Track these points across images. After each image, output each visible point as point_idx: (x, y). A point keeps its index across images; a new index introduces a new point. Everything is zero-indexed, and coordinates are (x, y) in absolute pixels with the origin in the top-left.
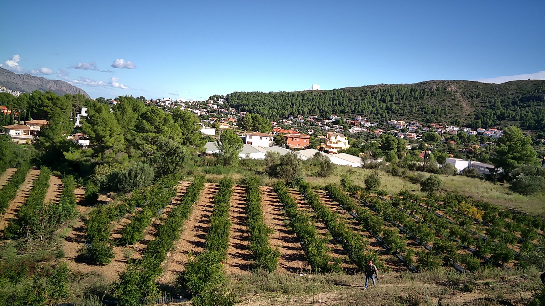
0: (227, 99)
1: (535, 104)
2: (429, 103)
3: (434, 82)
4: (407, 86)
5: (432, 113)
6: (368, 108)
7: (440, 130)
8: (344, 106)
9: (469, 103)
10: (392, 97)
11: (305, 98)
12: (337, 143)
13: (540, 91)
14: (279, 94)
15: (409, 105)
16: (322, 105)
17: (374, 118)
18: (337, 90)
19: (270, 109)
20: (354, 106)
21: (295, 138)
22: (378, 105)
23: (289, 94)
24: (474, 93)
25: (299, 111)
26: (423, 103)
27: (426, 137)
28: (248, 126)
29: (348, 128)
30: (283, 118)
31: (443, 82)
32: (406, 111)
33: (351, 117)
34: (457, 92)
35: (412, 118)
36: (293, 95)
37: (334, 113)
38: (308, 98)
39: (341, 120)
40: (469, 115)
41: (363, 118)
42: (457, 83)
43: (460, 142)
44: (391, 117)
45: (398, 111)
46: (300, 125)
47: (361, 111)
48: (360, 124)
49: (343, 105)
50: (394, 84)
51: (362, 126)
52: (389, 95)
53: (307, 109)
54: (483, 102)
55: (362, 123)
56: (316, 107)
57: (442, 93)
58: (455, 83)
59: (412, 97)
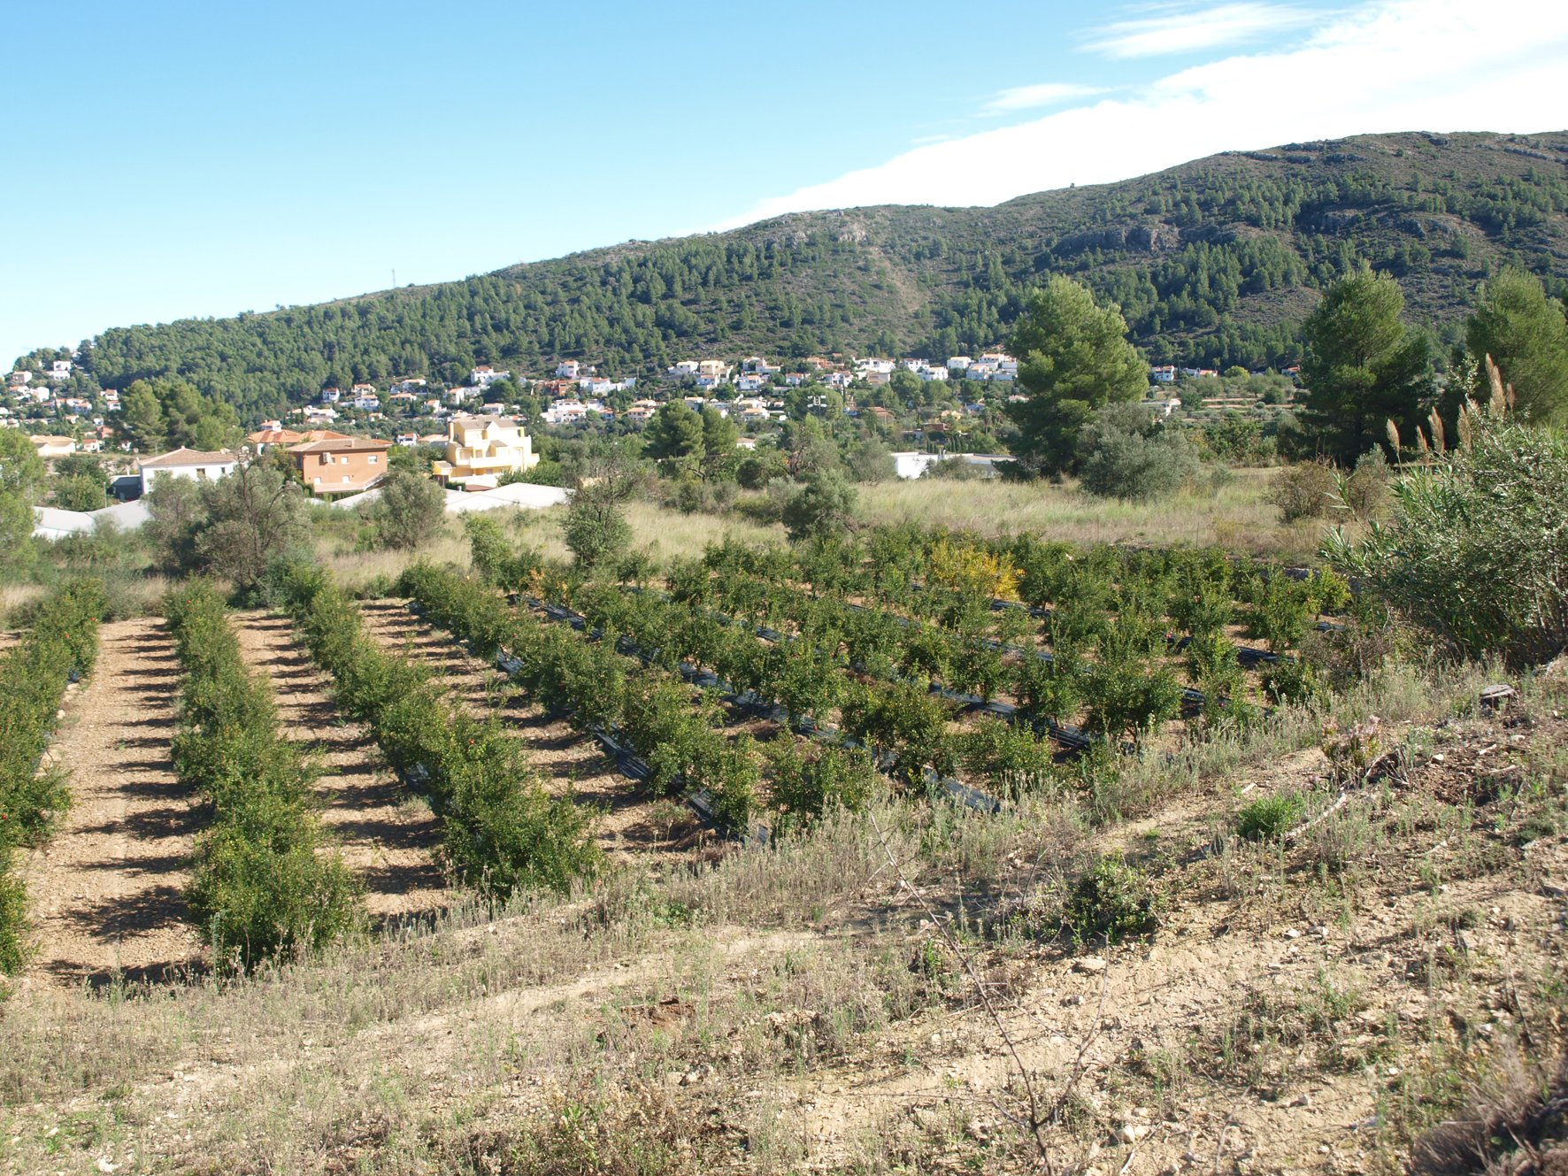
0: (83, 360)
1: (1100, 258)
2: (789, 288)
3: (795, 218)
4: (713, 238)
5: (804, 321)
6: (596, 327)
7: (837, 376)
8: (513, 332)
9: (912, 275)
10: (669, 281)
11: (372, 317)
12: (491, 452)
13: (1109, 217)
14: (274, 316)
15: (729, 302)
16: (437, 336)
17: (622, 362)
18: (480, 279)
19: (250, 375)
20: (548, 325)
21: (333, 452)
22: (627, 312)
23: (313, 312)
24: (920, 242)
25: (355, 370)
26: (771, 290)
27: (797, 405)
28: (148, 433)
29: (539, 408)
30: (302, 403)
31: (823, 217)
32: (722, 324)
33: (543, 366)
34: (870, 244)
35: (745, 345)
36: (328, 315)
37: (483, 359)
38: (381, 319)
39: (509, 383)
40: (916, 315)
41: (585, 366)
42: (865, 215)
43: (902, 410)
44: (677, 351)
45: (696, 326)
46: (368, 419)
47: (573, 340)
48: (578, 388)
49: (508, 327)
50: (669, 239)
51: (584, 395)
52: (660, 274)
53: (384, 359)
54: (950, 268)
55: (584, 382)
56: (416, 345)
57: (827, 250)
58: (862, 217)
59: (735, 275)
